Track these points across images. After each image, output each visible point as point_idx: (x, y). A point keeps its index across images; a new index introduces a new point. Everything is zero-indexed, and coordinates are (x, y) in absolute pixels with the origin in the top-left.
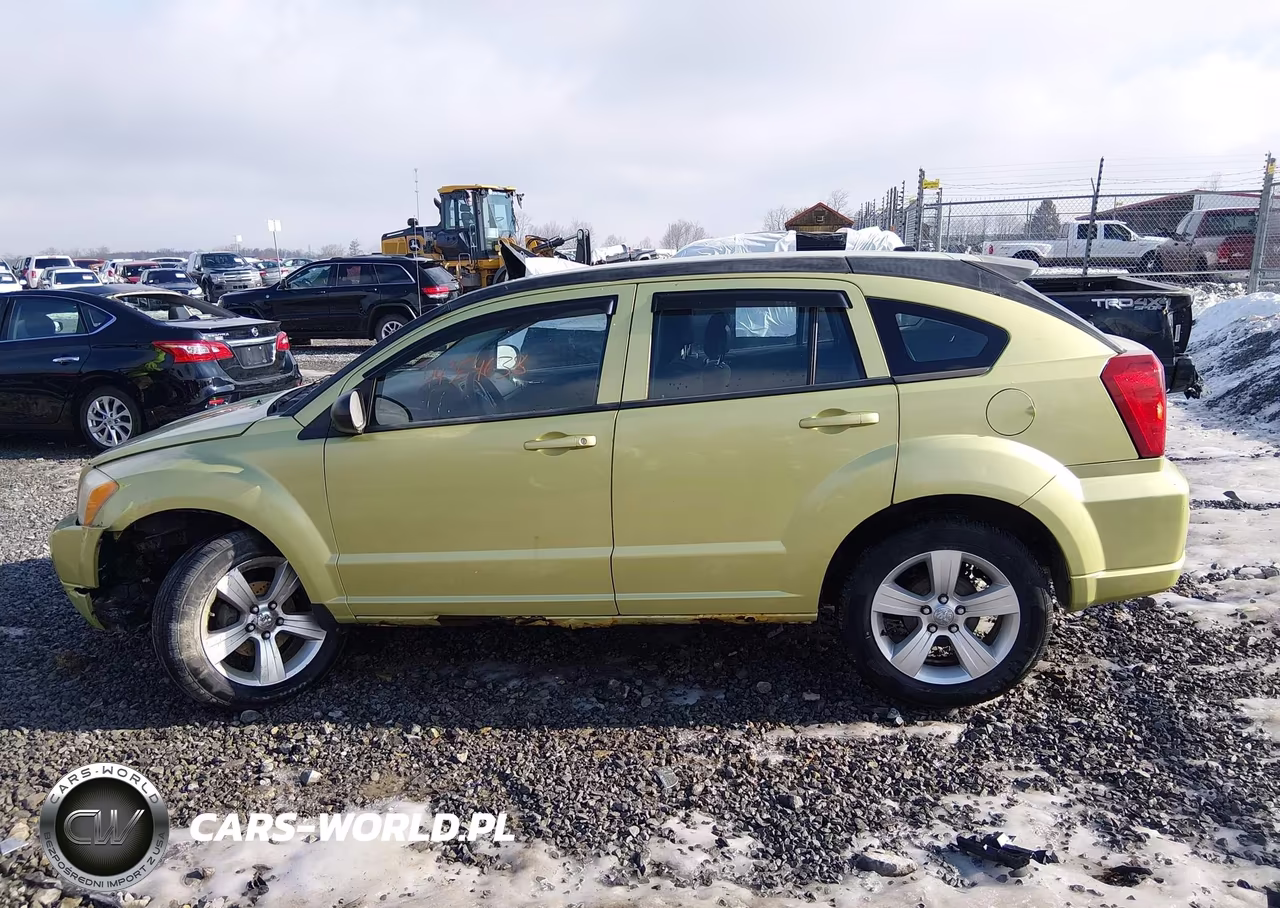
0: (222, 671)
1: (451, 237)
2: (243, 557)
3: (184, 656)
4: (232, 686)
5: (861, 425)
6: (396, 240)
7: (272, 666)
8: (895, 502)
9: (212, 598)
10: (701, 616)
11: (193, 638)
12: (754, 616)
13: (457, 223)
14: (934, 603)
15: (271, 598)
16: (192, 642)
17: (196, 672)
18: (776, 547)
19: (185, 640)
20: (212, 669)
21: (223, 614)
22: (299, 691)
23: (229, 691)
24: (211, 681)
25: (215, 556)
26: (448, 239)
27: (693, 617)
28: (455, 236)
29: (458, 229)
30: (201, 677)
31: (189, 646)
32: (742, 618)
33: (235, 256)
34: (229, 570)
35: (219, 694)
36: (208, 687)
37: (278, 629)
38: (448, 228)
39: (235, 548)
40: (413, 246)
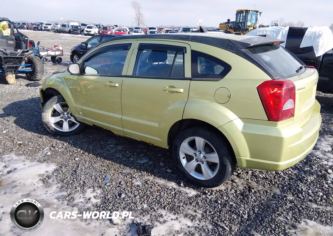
0: (54, 126)
1: (237, 25)
2: (60, 101)
3: (44, 121)
4: (55, 130)
5: (177, 92)
6: (223, 25)
7: (66, 128)
8: (183, 119)
9: (52, 109)
10: (142, 140)
11: (46, 117)
12: (153, 143)
13: (240, 21)
14: (198, 153)
15: (68, 112)
16: (46, 118)
17: (46, 125)
18: (156, 125)
19: (44, 117)
20: (50, 125)
21: (55, 113)
22: (71, 135)
23: (54, 130)
24: (50, 127)
25: (52, 100)
26: (236, 25)
27: (140, 140)
28: (238, 24)
29: (240, 22)
30: (48, 126)
31: (45, 119)
32: (150, 143)
33: (191, 28)
34: (56, 103)
35: (51, 131)
36: (49, 129)
37: (69, 119)
38: (237, 22)
39: (58, 99)
40: (227, 27)
